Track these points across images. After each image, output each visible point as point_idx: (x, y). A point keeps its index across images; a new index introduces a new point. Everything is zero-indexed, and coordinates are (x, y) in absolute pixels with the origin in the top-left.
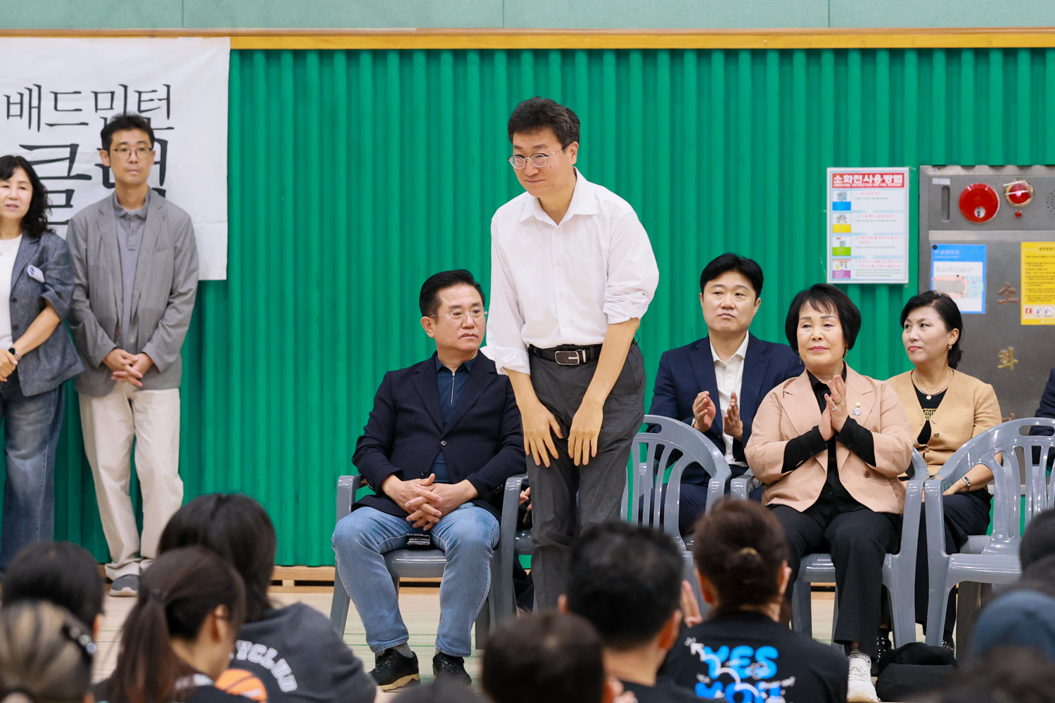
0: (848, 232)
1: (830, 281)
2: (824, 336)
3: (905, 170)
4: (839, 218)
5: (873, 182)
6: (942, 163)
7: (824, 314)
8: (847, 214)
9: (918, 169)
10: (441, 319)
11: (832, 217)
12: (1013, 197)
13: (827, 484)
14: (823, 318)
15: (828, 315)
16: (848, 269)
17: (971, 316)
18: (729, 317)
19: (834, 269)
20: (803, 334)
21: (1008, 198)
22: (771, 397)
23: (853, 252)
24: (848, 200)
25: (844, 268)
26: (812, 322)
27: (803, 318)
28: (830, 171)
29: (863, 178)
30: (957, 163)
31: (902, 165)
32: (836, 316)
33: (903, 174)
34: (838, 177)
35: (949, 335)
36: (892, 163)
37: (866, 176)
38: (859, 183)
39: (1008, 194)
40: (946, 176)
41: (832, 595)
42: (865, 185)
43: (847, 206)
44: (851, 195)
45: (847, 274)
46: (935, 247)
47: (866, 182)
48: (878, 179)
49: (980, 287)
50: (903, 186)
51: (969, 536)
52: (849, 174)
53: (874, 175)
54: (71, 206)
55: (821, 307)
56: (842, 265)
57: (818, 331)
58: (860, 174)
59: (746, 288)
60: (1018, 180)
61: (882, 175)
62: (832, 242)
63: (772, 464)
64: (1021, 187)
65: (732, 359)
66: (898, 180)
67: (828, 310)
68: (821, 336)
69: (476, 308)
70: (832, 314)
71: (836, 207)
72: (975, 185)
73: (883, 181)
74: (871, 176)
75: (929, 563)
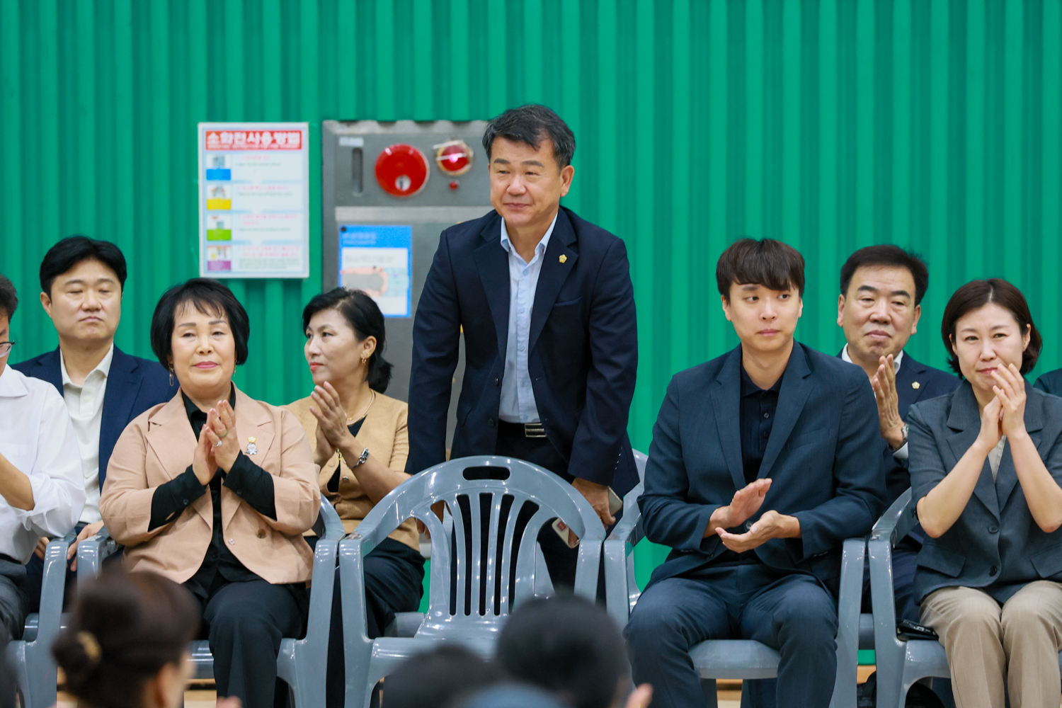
0: (228, 209)
1: (204, 273)
2: (214, 347)
3: (303, 126)
4: (216, 191)
5: (261, 142)
6: (352, 116)
7: (213, 319)
8: (227, 186)
9: (321, 125)
11: (206, 189)
12: (447, 163)
13: (211, 545)
14: (212, 323)
15: (217, 320)
16: (228, 259)
17: (396, 319)
18: (96, 321)
19: (210, 258)
20: (182, 346)
21: (440, 165)
22: (131, 430)
23: (235, 236)
24: (227, 166)
25: (222, 258)
26: (197, 330)
28: (203, 127)
29: (247, 136)
30: (373, 118)
31: (299, 120)
32: (227, 320)
33: (300, 132)
34: (213, 136)
35: (362, 345)
36: (285, 118)
37: (251, 135)
38: (242, 144)
39: (440, 158)
40: (352, 137)
42: (250, 146)
43: (226, 175)
44: (231, 161)
45: (227, 265)
46: (344, 230)
47: (251, 143)
48: (267, 138)
49: (404, 282)
50: (300, 147)
51: (396, 614)
52: (228, 132)
53: (261, 133)
55: (209, 310)
56: (219, 254)
57: (205, 342)
58: (242, 132)
59: (112, 282)
60: (453, 139)
61: (272, 133)
62: (207, 223)
63: (136, 521)
64: (456, 150)
65: (90, 377)
66: (294, 139)
67: (218, 314)
68: (211, 349)
70: (222, 319)
71: (210, 175)
72: (396, 147)
73: (274, 141)
74: (257, 135)
75: (345, 649)
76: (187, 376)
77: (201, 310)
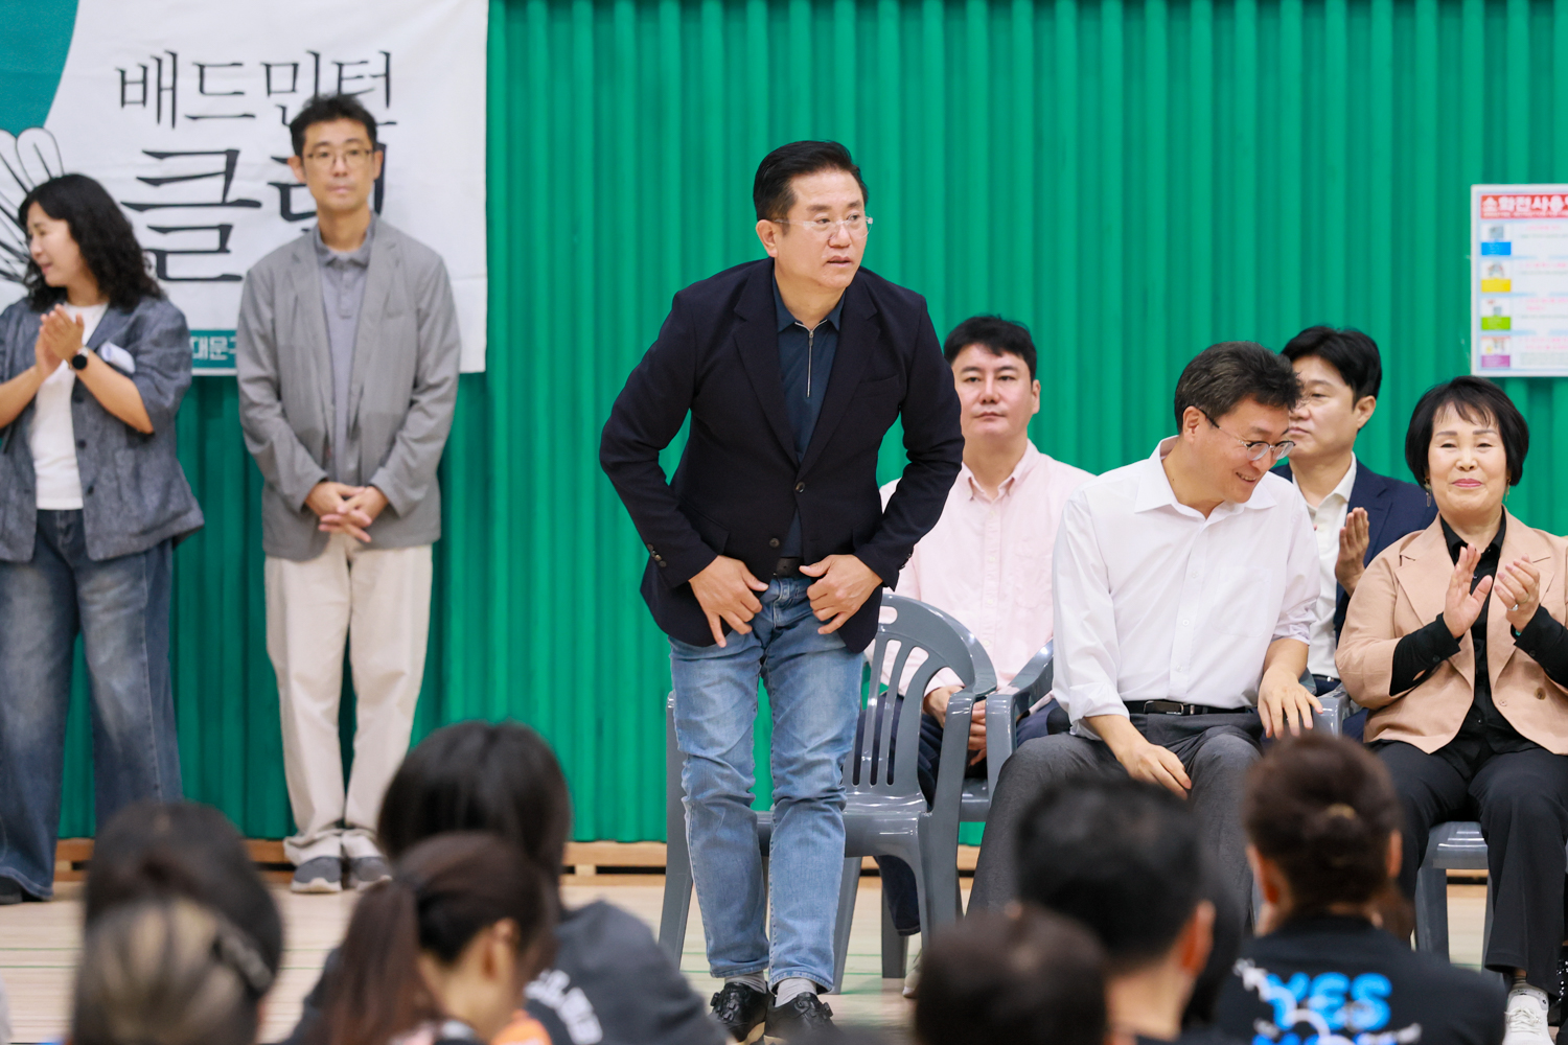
0: (1507, 291)
1: (1477, 371)
2: (1478, 462)
4: (1492, 269)
5: (1549, 208)
7: (1479, 428)
8: (1505, 261)
11: (1480, 267)
13: (1474, 707)
14: (1477, 433)
15: (1484, 429)
16: (1506, 353)
18: (1298, 433)
19: (1484, 352)
22: (1378, 565)
23: (1516, 325)
24: (1507, 239)
25: (1499, 351)
26: (1457, 439)
27: (1442, 433)
28: (1477, 190)
29: (1533, 202)
32: (1497, 430)
34: (1490, 201)
37: (1537, 200)
38: (1526, 211)
41: (1482, 891)
42: (1536, 213)
43: (1505, 249)
44: (1512, 232)
45: (1505, 360)
47: (1538, 209)
48: (1557, 204)
52: (1509, 196)
53: (1550, 197)
54: (227, 251)
55: (1474, 416)
56: (1496, 347)
57: (1467, 455)
58: (1526, 196)
59: (1329, 384)
61: (1563, 197)
62: (1481, 308)
63: (1375, 680)
65: (1326, 501)
67: (1485, 421)
68: (1474, 463)
70: (1491, 428)
71: (1486, 249)
73: (1565, 207)
74: (1545, 200)
76: (1444, 495)
77: (1464, 417)
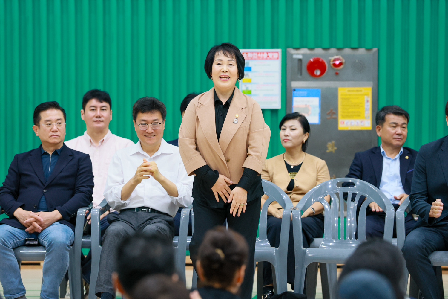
0: (250, 82)
3: (279, 50)
5: (263, 57)
6: (298, 46)
8: (250, 73)
9: (286, 51)
10: (41, 127)
12: (335, 65)
17: (314, 125)
21: (332, 65)
23: (253, 93)
24: (250, 66)
30: (306, 47)
31: (277, 48)
33: (278, 53)
34: (245, 54)
35: (304, 135)
36: (273, 47)
37: (259, 54)
38: (256, 57)
39: (332, 63)
40: (298, 55)
42: (259, 58)
43: (249, 69)
44: (251, 64)
46: (294, 90)
47: (260, 57)
48: (265, 55)
49: (317, 110)
50: (278, 58)
51: (314, 239)
52: (251, 53)
53: (263, 53)
58: (256, 53)
60: (337, 55)
61: (267, 53)
62: (242, 88)
64: (338, 59)
66: (276, 55)
69: (59, 121)
72: (315, 59)
73: (268, 56)
75: (295, 252)
